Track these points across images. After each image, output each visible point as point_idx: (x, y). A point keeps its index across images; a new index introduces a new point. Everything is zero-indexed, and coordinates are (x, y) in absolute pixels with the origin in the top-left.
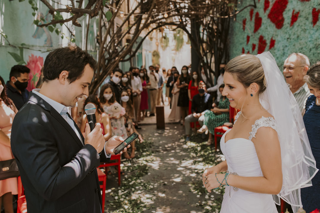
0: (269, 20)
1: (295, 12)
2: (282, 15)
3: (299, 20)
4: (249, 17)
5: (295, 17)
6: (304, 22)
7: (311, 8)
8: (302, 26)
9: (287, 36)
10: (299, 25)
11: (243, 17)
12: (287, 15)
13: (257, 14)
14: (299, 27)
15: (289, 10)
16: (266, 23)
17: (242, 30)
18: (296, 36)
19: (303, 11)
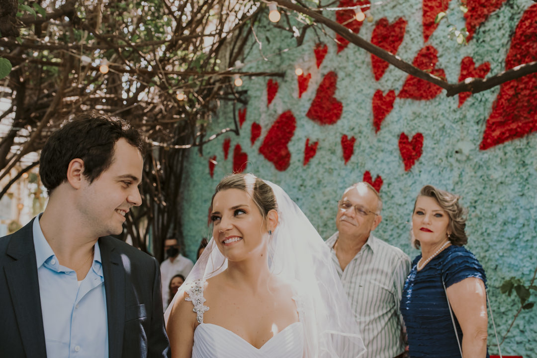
0: (262, 157)
1: (310, 142)
2: (286, 148)
3: (318, 154)
4: (222, 154)
5: (310, 151)
6: (327, 157)
7: (338, 134)
8: (325, 164)
9: (298, 182)
10: (319, 163)
11: (209, 153)
12: (296, 148)
13: (238, 148)
14: (320, 165)
15: (299, 139)
16: (256, 163)
17: (209, 176)
18: (315, 181)
19: (324, 140)
